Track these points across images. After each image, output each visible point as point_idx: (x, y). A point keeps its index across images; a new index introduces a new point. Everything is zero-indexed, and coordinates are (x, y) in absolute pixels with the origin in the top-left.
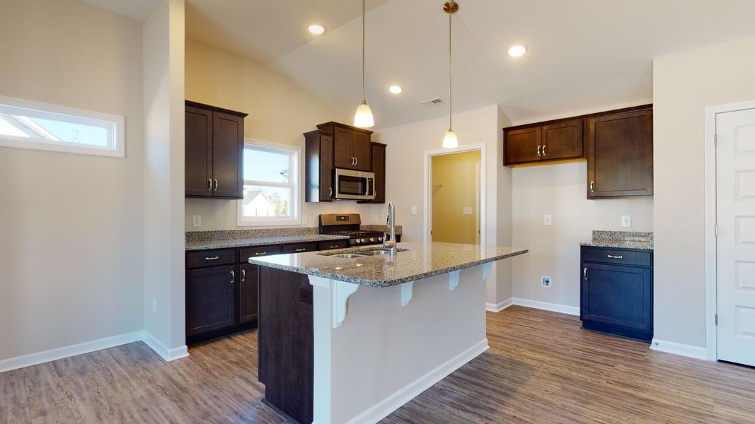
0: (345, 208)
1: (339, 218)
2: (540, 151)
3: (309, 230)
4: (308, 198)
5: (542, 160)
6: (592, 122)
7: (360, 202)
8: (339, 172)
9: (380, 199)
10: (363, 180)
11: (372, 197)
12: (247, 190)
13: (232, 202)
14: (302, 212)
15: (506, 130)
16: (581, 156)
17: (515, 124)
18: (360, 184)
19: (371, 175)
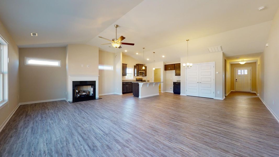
0: (140, 77)
1: (139, 79)
2: (169, 69)
3: (135, 80)
4: (134, 76)
5: (169, 70)
6: (176, 65)
7: (142, 76)
8: (139, 71)
9: (146, 76)
10: (143, 73)
11: (144, 75)
12: (127, 74)
13: (125, 76)
14: (133, 78)
15: (165, 65)
16: (174, 69)
17: (167, 64)
18: (142, 73)
19: (144, 72)
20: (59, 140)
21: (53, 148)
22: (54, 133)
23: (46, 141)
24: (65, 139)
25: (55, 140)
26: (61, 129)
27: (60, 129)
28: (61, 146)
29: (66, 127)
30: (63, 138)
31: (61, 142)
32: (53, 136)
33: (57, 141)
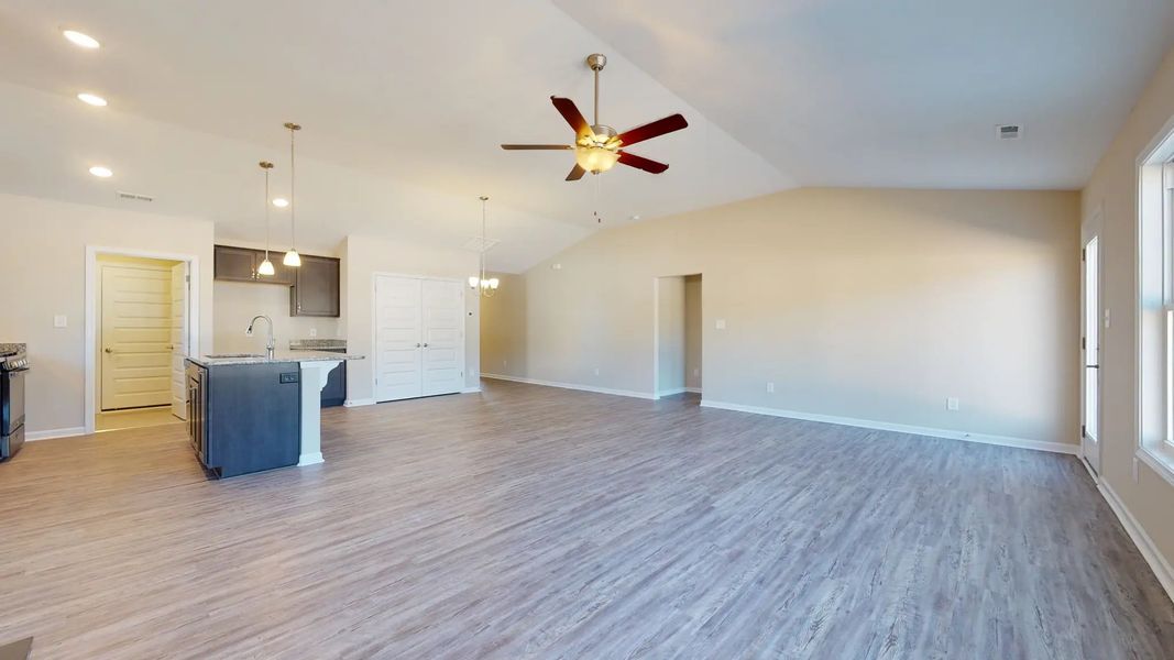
20: (918, 539)
21: (946, 532)
22: (918, 571)
23: (958, 562)
24: (902, 534)
25: (929, 548)
26: (884, 573)
27: (887, 573)
28: (922, 527)
29: (854, 567)
30: (905, 539)
31: (916, 535)
32: (928, 563)
33: (926, 542)
